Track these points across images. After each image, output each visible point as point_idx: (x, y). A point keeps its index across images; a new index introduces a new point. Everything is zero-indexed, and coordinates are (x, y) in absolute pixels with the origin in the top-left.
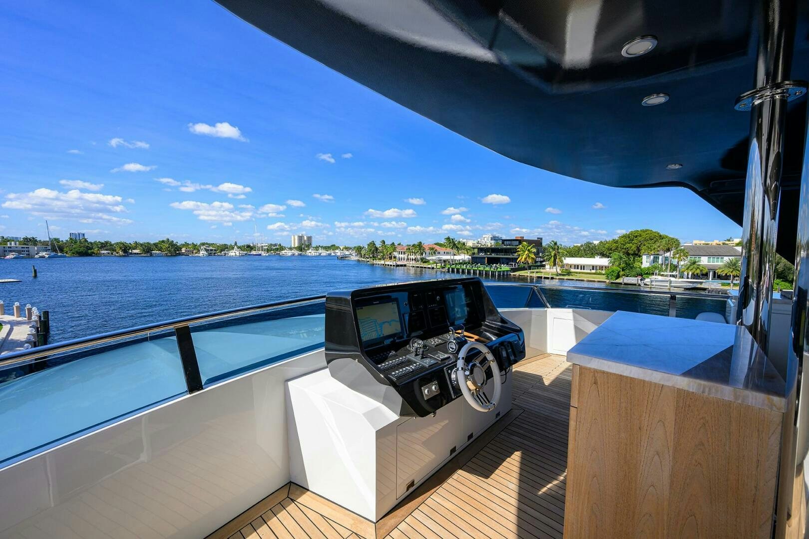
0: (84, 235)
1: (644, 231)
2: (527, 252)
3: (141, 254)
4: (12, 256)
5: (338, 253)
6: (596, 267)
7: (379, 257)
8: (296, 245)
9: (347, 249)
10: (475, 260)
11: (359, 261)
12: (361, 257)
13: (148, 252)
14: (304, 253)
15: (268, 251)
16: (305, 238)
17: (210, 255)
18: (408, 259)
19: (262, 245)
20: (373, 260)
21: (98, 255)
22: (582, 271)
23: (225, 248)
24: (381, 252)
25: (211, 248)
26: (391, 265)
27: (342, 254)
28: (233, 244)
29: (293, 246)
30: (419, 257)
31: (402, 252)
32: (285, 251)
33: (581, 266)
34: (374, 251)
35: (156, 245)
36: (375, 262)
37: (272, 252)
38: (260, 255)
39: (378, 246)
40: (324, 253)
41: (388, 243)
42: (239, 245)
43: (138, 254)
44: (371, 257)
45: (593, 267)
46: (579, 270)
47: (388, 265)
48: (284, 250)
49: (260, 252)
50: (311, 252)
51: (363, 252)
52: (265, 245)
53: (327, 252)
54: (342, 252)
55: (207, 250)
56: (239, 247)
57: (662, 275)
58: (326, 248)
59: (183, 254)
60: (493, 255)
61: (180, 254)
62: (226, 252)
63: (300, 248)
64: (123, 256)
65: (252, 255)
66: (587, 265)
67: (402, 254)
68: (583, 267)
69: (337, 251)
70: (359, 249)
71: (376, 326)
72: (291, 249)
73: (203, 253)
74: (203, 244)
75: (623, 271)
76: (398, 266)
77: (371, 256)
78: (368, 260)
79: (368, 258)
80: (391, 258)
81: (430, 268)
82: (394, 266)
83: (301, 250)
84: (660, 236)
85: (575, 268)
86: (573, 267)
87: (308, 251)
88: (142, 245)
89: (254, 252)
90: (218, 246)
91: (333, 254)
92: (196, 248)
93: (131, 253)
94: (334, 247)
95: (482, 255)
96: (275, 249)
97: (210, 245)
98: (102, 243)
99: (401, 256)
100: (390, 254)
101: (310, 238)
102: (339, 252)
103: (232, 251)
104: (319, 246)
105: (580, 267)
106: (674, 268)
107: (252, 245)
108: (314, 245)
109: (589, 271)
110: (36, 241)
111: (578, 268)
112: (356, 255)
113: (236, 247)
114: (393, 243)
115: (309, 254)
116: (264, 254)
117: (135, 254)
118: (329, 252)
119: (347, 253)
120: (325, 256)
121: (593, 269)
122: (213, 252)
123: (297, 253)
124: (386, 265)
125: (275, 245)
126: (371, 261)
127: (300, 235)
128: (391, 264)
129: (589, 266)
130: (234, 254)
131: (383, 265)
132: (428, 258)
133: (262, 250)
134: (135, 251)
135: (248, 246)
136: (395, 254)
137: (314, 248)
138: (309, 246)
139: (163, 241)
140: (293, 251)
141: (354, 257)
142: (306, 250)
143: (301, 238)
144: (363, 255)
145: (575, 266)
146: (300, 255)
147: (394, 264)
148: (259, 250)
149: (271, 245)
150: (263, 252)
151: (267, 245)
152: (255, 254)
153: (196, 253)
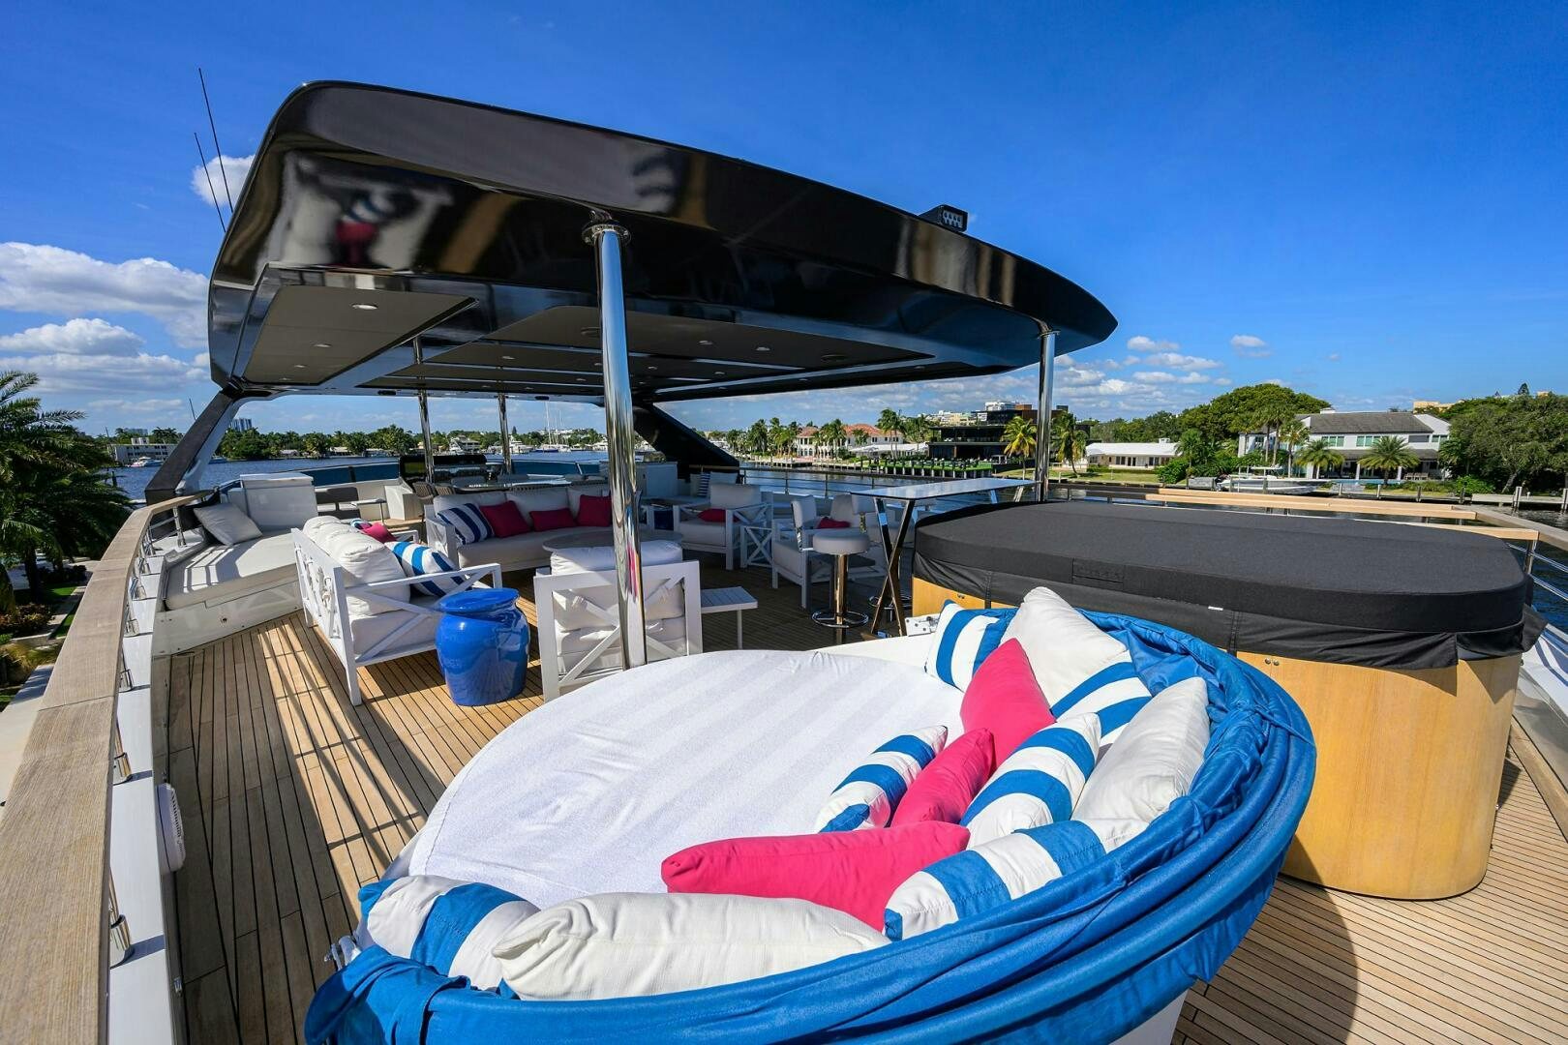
0: (250, 421)
1: (1260, 388)
2: (1020, 434)
3: (348, 454)
4: (143, 463)
6: (1157, 459)
7: (767, 450)
10: (936, 451)
12: (737, 451)
13: (360, 450)
15: (571, 443)
17: (469, 452)
18: (816, 453)
19: (561, 432)
20: (756, 456)
21: (278, 457)
22: (1132, 467)
24: (770, 441)
25: (469, 440)
26: (784, 465)
30: (836, 448)
31: (806, 439)
32: (602, 443)
33: (1129, 459)
34: (760, 438)
35: (372, 436)
37: (578, 445)
38: (557, 451)
39: (767, 429)
41: (785, 422)
42: (519, 433)
43: (344, 454)
44: (754, 451)
45: (1151, 459)
46: (1125, 467)
47: (779, 465)
48: (600, 441)
49: (556, 446)
51: (739, 442)
52: (566, 432)
55: (464, 445)
56: (518, 438)
57: (1257, 472)
60: (969, 442)
64: (322, 458)
65: (542, 451)
66: (1140, 457)
67: (806, 443)
68: (1132, 460)
70: (733, 436)
73: (455, 450)
74: (455, 434)
75: (1193, 465)
76: (797, 465)
77: (755, 448)
79: (749, 453)
81: (853, 468)
82: (789, 466)
84: (1293, 396)
85: (1118, 463)
86: (1114, 460)
88: (349, 437)
89: (544, 447)
90: (482, 436)
92: (443, 440)
93: (333, 453)
95: (948, 440)
96: (584, 439)
97: (467, 434)
98: (283, 437)
99: (803, 447)
100: (787, 443)
105: (1126, 462)
106: (1284, 457)
107: (542, 433)
109: (1143, 468)
110: (174, 434)
111: (1123, 463)
113: (513, 437)
114: (795, 423)
116: (562, 448)
117: (340, 454)
121: (1151, 464)
122: (474, 447)
124: (776, 464)
125: (585, 432)
128: (785, 462)
129: (1144, 457)
131: (772, 464)
132: (852, 450)
133: (561, 443)
134: (339, 449)
135: (536, 435)
136: (794, 443)
139: (385, 430)
145: (1118, 458)
147: (790, 462)
148: (554, 442)
149: (576, 432)
150: (561, 446)
151: (571, 431)
152: (546, 449)
153: (443, 450)
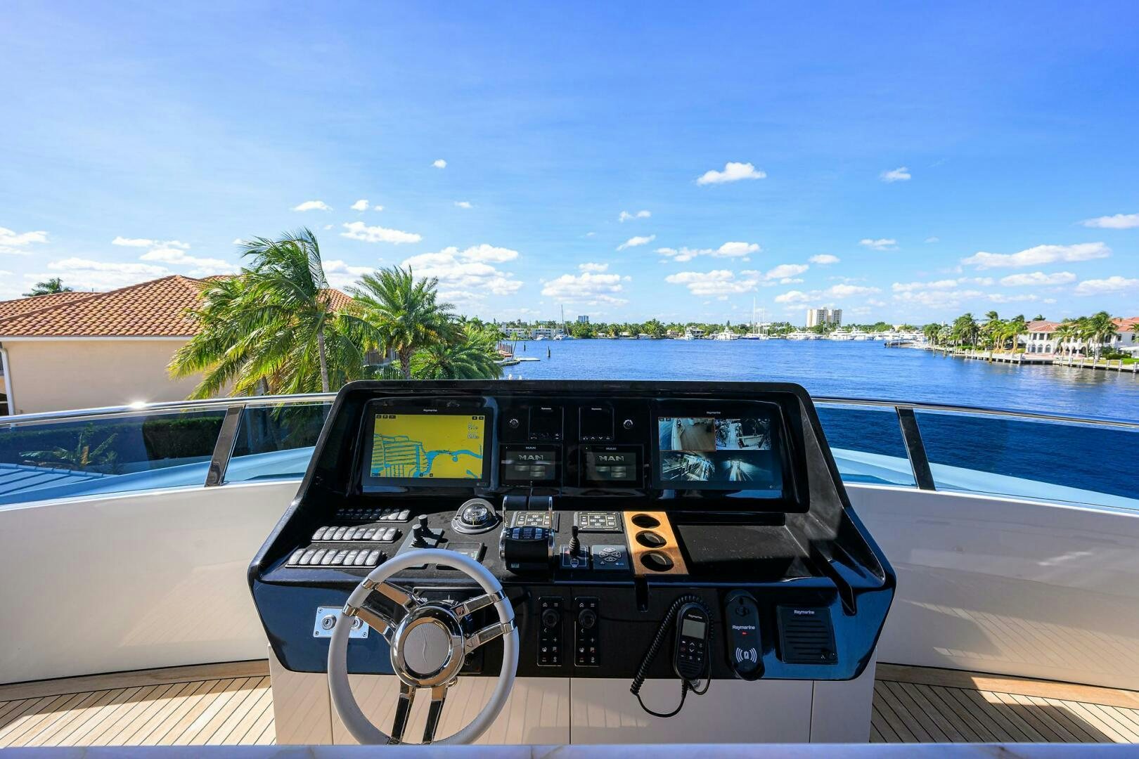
0: (588, 317)
3: (629, 336)
4: (541, 338)
5: (889, 336)
7: (979, 344)
8: (814, 324)
9: (907, 329)
11: (929, 351)
12: (937, 343)
13: (635, 334)
14: (824, 337)
15: (769, 333)
16: (830, 313)
17: (696, 338)
18: (1059, 350)
19: (762, 325)
20: (964, 350)
21: (596, 338)
23: (714, 329)
24: (985, 335)
25: (698, 329)
26: (1008, 361)
27: (896, 338)
28: (725, 324)
29: (808, 326)
30: (1095, 345)
32: (795, 333)
34: (968, 332)
35: (643, 326)
36: (967, 353)
37: (775, 334)
38: (758, 339)
39: (979, 324)
40: (861, 336)
41: (1007, 316)
42: (731, 325)
43: (627, 336)
44: (959, 345)
47: (1000, 361)
48: (793, 331)
49: (758, 335)
50: (836, 335)
51: (941, 335)
52: (766, 325)
53: (867, 335)
54: (897, 334)
55: (693, 332)
56: (731, 329)
58: (867, 328)
59: (668, 338)
61: (665, 337)
62: (715, 335)
63: (820, 329)
64: (615, 339)
65: (746, 339)
67: (1042, 338)
69: (886, 333)
70: (933, 330)
71: (418, 455)
72: (804, 330)
73: (688, 336)
74: (690, 325)
76: (1028, 363)
77: (961, 342)
78: (951, 349)
79: (952, 346)
80: (1009, 347)
81: (1131, 371)
82: (1016, 362)
83: (821, 332)
87: (832, 334)
88: (631, 327)
89: (749, 335)
90: (706, 327)
91: (878, 338)
92: (681, 329)
93: (621, 336)
94: (881, 326)
96: (780, 330)
97: (697, 325)
98: (599, 326)
99: (1038, 342)
100: (1010, 338)
101: (837, 313)
102: (891, 335)
103: (722, 333)
104: (854, 325)
107: (748, 325)
108: (844, 323)
110: (555, 324)
112: (925, 341)
113: (727, 328)
114: (1021, 317)
115: (834, 338)
116: (762, 337)
117: (624, 336)
118: (870, 335)
119: (907, 336)
120: (864, 341)
122: (700, 334)
123: (812, 336)
124: (994, 360)
125: (781, 325)
126: (958, 351)
127: (822, 309)
128: (1010, 358)
130: (723, 337)
131: (988, 359)
132: (1125, 348)
133: (761, 333)
134: (625, 334)
135: (743, 327)
136: (1022, 338)
137: (843, 328)
138: (834, 326)
139: (650, 323)
140: (806, 333)
141: (921, 343)
142: (829, 332)
143: (822, 313)
144: (940, 340)
146: (819, 339)
147: (1019, 359)
148: (757, 332)
149: (775, 324)
150: (762, 335)
151: (769, 324)
152: (751, 337)
153: (681, 336)
